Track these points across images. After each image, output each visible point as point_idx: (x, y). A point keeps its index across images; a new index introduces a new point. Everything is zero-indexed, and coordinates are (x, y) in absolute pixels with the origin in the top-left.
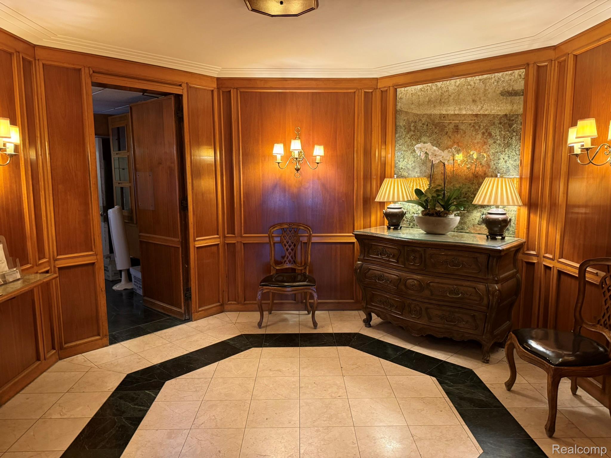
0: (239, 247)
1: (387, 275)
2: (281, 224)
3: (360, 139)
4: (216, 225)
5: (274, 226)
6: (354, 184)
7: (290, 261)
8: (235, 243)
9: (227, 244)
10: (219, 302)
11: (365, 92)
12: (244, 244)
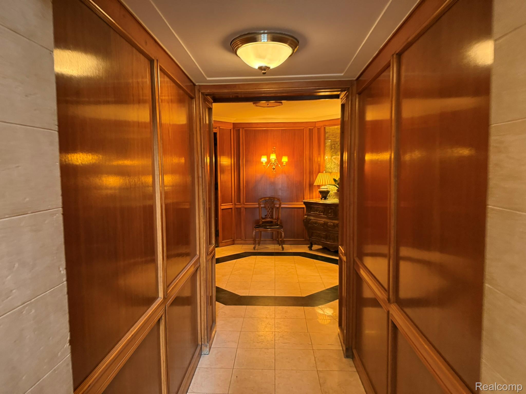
0: (243, 210)
1: (319, 221)
2: (265, 198)
3: (307, 153)
4: (231, 198)
5: (261, 199)
6: (304, 176)
7: (270, 218)
8: (240, 208)
9: (237, 208)
10: (232, 239)
11: (309, 129)
12: (245, 208)
